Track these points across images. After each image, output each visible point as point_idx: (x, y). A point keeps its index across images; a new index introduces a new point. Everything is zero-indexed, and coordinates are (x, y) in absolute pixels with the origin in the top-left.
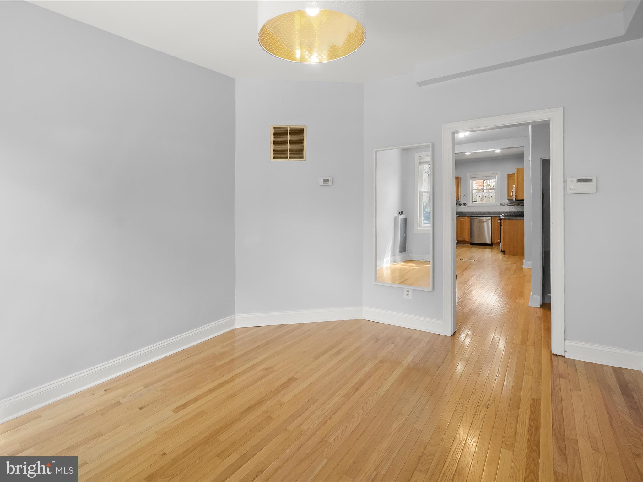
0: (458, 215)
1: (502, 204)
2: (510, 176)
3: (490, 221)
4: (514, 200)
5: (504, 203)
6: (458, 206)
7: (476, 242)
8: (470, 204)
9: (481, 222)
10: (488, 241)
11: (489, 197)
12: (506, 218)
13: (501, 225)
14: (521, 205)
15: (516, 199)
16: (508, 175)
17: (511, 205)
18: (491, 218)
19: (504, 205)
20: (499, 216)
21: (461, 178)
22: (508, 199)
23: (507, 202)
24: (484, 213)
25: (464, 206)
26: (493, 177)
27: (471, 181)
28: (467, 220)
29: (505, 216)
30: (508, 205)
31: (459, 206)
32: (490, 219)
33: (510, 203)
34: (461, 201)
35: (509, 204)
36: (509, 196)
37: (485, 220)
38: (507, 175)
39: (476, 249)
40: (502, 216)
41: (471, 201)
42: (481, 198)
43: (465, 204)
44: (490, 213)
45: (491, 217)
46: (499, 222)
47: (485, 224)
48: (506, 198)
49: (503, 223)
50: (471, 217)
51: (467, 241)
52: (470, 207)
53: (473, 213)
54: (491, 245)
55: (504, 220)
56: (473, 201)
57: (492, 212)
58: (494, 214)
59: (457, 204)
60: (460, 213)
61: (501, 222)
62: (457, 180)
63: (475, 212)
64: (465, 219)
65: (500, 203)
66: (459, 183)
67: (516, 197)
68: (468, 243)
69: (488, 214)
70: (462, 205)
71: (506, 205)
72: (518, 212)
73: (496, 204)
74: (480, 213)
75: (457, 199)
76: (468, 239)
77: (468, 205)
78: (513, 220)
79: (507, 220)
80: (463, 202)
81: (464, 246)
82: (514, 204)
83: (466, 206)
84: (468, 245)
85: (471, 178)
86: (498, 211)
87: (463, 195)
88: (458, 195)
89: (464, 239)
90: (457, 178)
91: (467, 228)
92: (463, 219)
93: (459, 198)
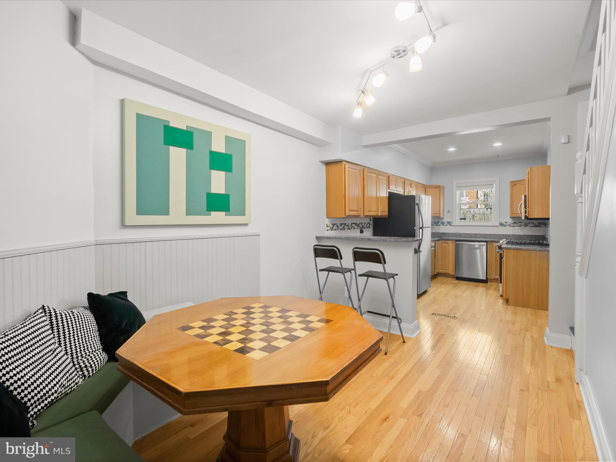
0: (439, 238)
1: (501, 224)
2: (514, 184)
3: (484, 248)
4: (523, 218)
5: (505, 223)
6: (440, 225)
7: (465, 275)
8: (457, 222)
9: (472, 249)
10: (482, 277)
11: (483, 214)
12: (509, 246)
13: (501, 258)
14: (531, 227)
15: (526, 217)
16: (512, 182)
18: (486, 243)
19: (505, 226)
20: (498, 242)
21: (444, 187)
22: (512, 218)
23: (510, 221)
24: (476, 235)
25: (448, 226)
26: (490, 185)
27: (458, 192)
28: (451, 246)
29: (508, 243)
30: (511, 225)
31: (442, 226)
32: (485, 245)
33: (514, 223)
34: (444, 218)
35: (513, 224)
36: (513, 213)
37: (477, 246)
38: (510, 182)
39: (465, 287)
40: (503, 242)
41: (458, 218)
42: (473, 216)
43: (449, 223)
44: (485, 236)
45: (486, 242)
46: (498, 252)
47: (478, 251)
48: (509, 216)
49: (505, 254)
50: (457, 241)
51: (452, 273)
52: (456, 227)
53: (460, 235)
54: (485, 281)
55: (506, 249)
56: (461, 219)
57: (488, 235)
58: (490, 238)
59: (439, 222)
60: (442, 236)
61: (502, 253)
62: (438, 189)
63: (463, 233)
64: (449, 243)
65: (500, 222)
66: (441, 194)
67: (527, 215)
68: (452, 276)
69: (482, 238)
70: (443, 223)
71: (509, 225)
72: (526, 235)
73: (494, 224)
74: (470, 236)
75: (438, 215)
76: (451, 271)
77: (454, 224)
78: (522, 251)
79: (511, 250)
80: (445, 220)
81: (447, 281)
82: (524, 224)
83: (450, 225)
84: (453, 280)
85: (458, 187)
86: (496, 234)
87: (446, 210)
88: (439, 210)
89: (447, 270)
90: (438, 187)
91: (452, 256)
92: (445, 243)
93: (440, 215)
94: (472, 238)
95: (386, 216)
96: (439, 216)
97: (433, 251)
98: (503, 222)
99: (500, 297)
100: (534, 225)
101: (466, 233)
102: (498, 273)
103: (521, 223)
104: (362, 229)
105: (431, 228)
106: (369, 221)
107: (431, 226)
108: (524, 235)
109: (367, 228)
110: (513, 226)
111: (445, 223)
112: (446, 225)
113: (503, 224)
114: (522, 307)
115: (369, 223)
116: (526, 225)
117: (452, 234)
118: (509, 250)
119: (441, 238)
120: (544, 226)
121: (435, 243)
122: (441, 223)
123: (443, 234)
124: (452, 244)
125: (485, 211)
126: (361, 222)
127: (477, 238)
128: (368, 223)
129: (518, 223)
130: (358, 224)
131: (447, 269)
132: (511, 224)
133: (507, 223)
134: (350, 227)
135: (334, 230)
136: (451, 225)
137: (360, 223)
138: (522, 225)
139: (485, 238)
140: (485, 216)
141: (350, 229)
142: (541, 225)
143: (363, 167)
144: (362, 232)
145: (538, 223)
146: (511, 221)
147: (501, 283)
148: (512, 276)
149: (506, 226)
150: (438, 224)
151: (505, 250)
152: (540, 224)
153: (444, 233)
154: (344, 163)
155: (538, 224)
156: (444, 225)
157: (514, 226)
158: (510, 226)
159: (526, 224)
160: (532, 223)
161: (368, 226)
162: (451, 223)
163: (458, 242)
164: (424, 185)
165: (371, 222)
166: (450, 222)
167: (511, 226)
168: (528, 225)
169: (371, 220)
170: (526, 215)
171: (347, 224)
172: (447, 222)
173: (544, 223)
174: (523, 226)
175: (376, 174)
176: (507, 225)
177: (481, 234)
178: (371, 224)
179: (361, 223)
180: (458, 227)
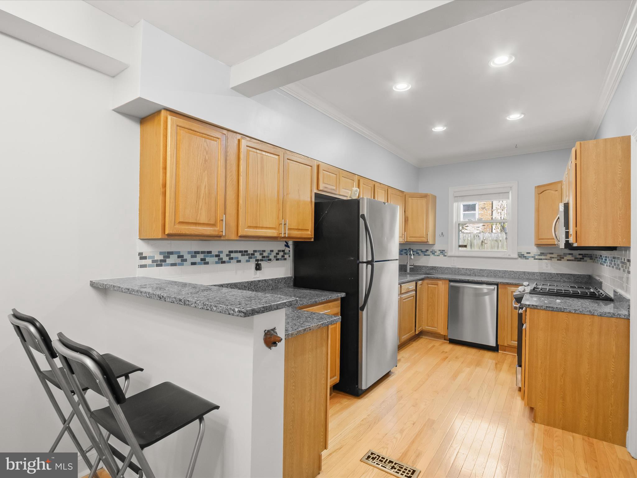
1: (521, 256)
3: (494, 295)
4: (562, 246)
5: (527, 253)
6: (429, 255)
8: (454, 250)
9: (478, 295)
10: (489, 340)
11: (496, 241)
12: (537, 301)
13: (521, 322)
14: (568, 260)
15: (568, 245)
16: (538, 187)
17: (543, 257)
18: (496, 287)
19: (526, 258)
21: (435, 198)
22: (538, 246)
23: (534, 251)
24: (481, 272)
25: (442, 256)
26: (503, 194)
27: (455, 205)
28: (443, 288)
29: (533, 292)
30: (536, 257)
31: (432, 256)
32: (495, 290)
33: (542, 254)
34: (435, 245)
35: (539, 255)
36: (541, 237)
37: (485, 291)
38: (535, 187)
41: (455, 244)
42: (482, 242)
43: (442, 252)
44: (495, 273)
45: (497, 284)
48: (533, 243)
49: (528, 317)
50: (451, 281)
51: (442, 333)
52: (452, 258)
53: (458, 271)
54: (495, 349)
55: (531, 308)
56: (460, 246)
57: (500, 271)
58: (503, 277)
59: (428, 250)
60: (432, 271)
61: (521, 314)
62: (424, 201)
63: (463, 269)
64: (439, 285)
65: (518, 253)
66: (430, 208)
67: (571, 240)
68: (445, 338)
69: (491, 276)
70: (433, 253)
71: (532, 257)
72: (561, 275)
73: (509, 255)
74: (473, 273)
75: (424, 240)
76: (441, 329)
77: (449, 254)
78: (564, 313)
79: (542, 312)
80: (437, 248)
81: (434, 346)
82: (556, 256)
83: (444, 256)
84: (445, 343)
85: (455, 197)
86: (513, 271)
87: (438, 233)
88: (426, 232)
89: (435, 328)
90: (425, 196)
91: (443, 304)
92: (433, 284)
93: (428, 240)
94: (475, 275)
95: (311, 238)
96: (426, 241)
97: (412, 298)
98: (524, 252)
99: (517, 392)
100: (573, 258)
101: (467, 269)
102: (516, 337)
103: (552, 254)
104: (259, 262)
105: (398, 261)
106: (283, 248)
107: (398, 258)
108: (557, 274)
109: (277, 260)
110: (539, 259)
111: (436, 252)
112: (438, 256)
113: (524, 255)
114: (562, 429)
115: (283, 251)
116: (560, 258)
117: (447, 268)
118: (536, 310)
119: (426, 275)
120: (591, 259)
121: (416, 283)
122: (431, 252)
123: (433, 268)
124: (443, 286)
125: (498, 236)
126: (257, 249)
127: (483, 276)
128: (279, 251)
129: (548, 253)
130: (250, 251)
131: (436, 326)
132: (537, 255)
133: (529, 253)
134: (226, 259)
135: (168, 265)
136: (446, 256)
137: (255, 251)
138: (553, 258)
139: (495, 277)
140: (498, 243)
141: (224, 262)
142: (585, 258)
143: (239, 137)
144: (258, 267)
145: (579, 254)
146: (536, 251)
147: (520, 366)
148: (541, 363)
149: (528, 259)
150: (426, 254)
151: (528, 310)
152: (584, 256)
153: (435, 267)
154: (163, 113)
155: (581, 256)
156: (436, 256)
157: (541, 259)
158: (534, 259)
159: (561, 255)
160: (570, 254)
161: (279, 256)
162: (446, 252)
163: (452, 284)
164: (402, 192)
165: (287, 250)
166: (444, 251)
167: (537, 259)
168: (563, 258)
169: (287, 246)
170: (568, 241)
171: (215, 252)
172: (439, 250)
173: (591, 255)
174: (556, 259)
175: (278, 156)
176: (530, 257)
177: (490, 270)
178: (289, 254)
179: (259, 251)
180: (455, 258)
